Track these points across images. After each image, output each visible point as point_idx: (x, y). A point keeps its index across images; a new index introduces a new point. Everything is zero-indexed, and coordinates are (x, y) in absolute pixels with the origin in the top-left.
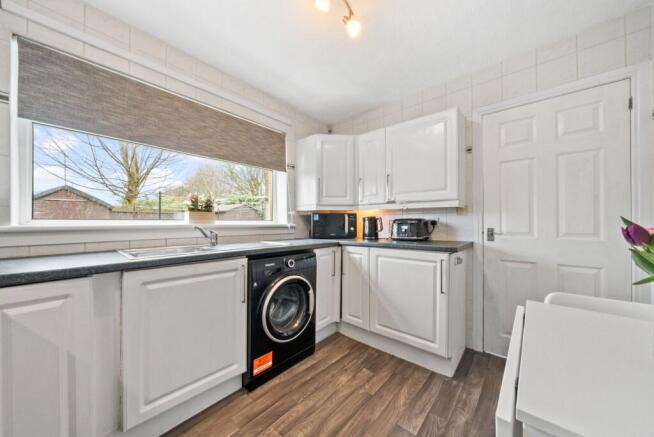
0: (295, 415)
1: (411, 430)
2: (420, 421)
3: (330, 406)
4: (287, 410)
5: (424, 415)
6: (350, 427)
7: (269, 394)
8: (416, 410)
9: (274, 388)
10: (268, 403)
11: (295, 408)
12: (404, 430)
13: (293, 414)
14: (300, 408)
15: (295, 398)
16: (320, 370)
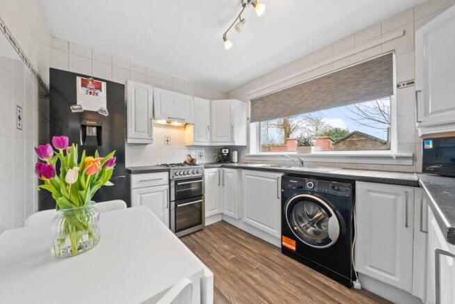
0: (271, 274)
3: (283, 294)
4: (273, 270)
7: (284, 262)
9: (290, 263)
10: (276, 261)
11: (275, 274)
13: (271, 273)
14: (277, 277)
15: (284, 273)
16: (327, 293)
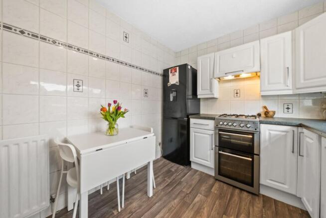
1: (201, 195)
2: (197, 199)
5: (194, 202)
6: (227, 197)
8: (197, 205)
12: (204, 196)
